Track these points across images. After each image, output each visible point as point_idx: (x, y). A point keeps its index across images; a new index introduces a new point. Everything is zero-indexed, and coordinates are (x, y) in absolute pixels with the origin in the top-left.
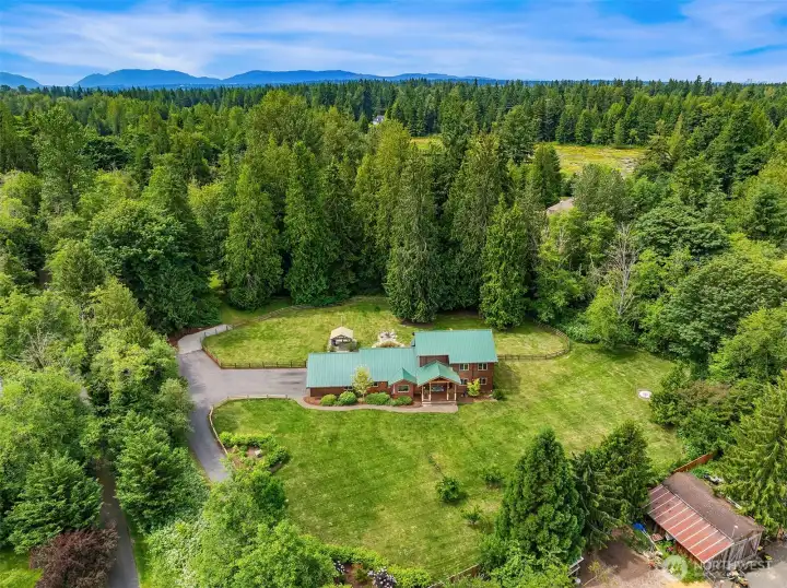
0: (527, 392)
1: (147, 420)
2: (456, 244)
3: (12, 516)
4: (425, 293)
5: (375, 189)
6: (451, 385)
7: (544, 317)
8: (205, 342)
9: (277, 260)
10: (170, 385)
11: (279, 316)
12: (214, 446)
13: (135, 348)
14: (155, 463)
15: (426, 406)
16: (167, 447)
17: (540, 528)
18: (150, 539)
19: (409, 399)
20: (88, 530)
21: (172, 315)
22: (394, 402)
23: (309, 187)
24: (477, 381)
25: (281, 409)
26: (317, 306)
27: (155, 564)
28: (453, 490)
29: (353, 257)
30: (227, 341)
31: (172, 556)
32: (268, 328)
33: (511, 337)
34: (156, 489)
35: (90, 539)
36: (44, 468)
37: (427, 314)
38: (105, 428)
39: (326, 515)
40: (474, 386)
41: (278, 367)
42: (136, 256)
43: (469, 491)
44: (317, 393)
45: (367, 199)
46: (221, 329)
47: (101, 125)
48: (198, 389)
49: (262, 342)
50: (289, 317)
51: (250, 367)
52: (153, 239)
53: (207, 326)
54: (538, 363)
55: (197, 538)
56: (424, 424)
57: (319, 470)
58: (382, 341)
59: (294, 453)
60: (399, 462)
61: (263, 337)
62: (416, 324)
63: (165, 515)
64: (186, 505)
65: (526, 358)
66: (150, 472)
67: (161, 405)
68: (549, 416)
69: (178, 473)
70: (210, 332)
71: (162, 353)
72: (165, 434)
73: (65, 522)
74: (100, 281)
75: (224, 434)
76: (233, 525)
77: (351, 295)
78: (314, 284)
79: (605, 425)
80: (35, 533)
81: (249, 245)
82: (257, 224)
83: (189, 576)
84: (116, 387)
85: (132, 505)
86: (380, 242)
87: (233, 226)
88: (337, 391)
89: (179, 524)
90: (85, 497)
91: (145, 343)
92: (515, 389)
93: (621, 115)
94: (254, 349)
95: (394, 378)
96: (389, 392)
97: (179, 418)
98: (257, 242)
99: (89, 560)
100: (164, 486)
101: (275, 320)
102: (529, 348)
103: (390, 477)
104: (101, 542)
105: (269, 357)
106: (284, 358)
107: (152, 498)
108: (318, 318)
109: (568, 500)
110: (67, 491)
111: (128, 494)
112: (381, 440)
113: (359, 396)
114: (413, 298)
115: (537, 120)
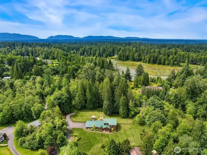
0: (122, 131)
1: (61, 131)
2: (115, 101)
3: (44, 143)
4: (109, 110)
5: (102, 89)
6: (108, 129)
7: (130, 116)
8: (71, 117)
9: (84, 101)
10: (65, 126)
11: (84, 112)
12: (70, 136)
13: (60, 120)
14: (62, 138)
15: (104, 132)
16: (64, 136)
17: (110, 152)
18: (60, 149)
19: (101, 130)
20: (53, 146)
21: (66, 111)
22: (99, 130)
23: (90, 89)
24: (113, 128)
25: (81, 130)
26: (91, 110)
27: (61, 152)
28: (103, 146)
29: (98, 101)
30: (74, 116)
31: (63, 151)
32: (82, 114)
33: (124, 119)
34: (62, 142)
35: (54, 147)
36: (49, 137)
37: (109, 114)
38: (55, 132)
39: (84, 148)
40: (112, 129)
41: (82, 122)
42: (61, 102)
43: (106, 146)
44: (87, 128)
45: (101, 91)
46: (73, 114)
47: (53, 56)
48: (69, 126)
49: (80, 117)
50: (85, 112)
51: (77, 122)
52: (64, 99)
53: (71, 113)
54: (126, 125)
55: (67, 149)
56: (103, 135)
57: (85, 141)
58: (100, 119)
59: (82, 138)
60: (97, 141)
61: (80, 116)
62: (107, 115)
63: (63, 145)
64: (65, 144)
65: (124, 124)
66: (61, 139)
67: (63, 129)
68: (123, 135)
69: (65, 140)
70: (72, 114)
71: (64, 121)
72: (63, 134)
73: (51, 145)
74: (55, 106)
75: (72, 134)
76: (71, 147)
77: (97, 108)
78: (90, 106)
79: (132, 138)
80: (47, 146)
81: (79, 99)
82: (81, 96)
83: (65, 153)
84: (57, 126)
85: (59, 143)
86: (103, 99)
87: (77, 96)
88: (90, 128)
89: (64, 147)
90: (53, 142)
91: (62, 119)
92: (120, 130)
93: (173, 58)
94: (79, 118)
95: (99, 127)
96: (99, 129)
97: (65, 131)
98: (81, 98)
99: (53, 150)
100: (63, 141)
101: (83, 112)
102: (126, 122)
103: (95, 143)
104: (55, 148)
105: (81, 120)
106: (83, 121)
107: (61, 143)
108: (91, 113)
109: (114, 148)
110: (51, 141)
111: (58, 142)
112: (95, 137)
113: (94, 129)
114: (107, 111)
115: (152, 59)
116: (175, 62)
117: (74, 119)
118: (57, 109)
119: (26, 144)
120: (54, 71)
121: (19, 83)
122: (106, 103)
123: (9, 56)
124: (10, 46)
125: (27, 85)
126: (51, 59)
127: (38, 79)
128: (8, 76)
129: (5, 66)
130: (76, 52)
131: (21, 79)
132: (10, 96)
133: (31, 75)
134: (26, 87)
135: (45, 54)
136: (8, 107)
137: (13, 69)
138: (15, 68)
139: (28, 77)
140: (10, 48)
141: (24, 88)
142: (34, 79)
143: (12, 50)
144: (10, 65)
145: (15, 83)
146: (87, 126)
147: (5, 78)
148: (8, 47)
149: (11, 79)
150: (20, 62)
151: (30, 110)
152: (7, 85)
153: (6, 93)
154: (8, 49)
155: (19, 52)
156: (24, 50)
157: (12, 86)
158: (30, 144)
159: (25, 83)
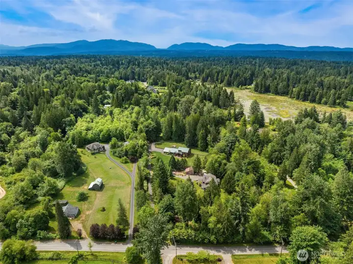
6: (180, 154)
7: (207, 150)
9: (170, 133)
15: (177, 157)
19: (175, 155)
24: (184, 154)
25: (159, 153)
30: (159, 144)
42: (148, 129)
49: (162, 145)
51: (160, 148)
52: (151, 128)
70: (157, 143)
75: (151, 154)
78: (175, 138)
80: (129, 155)
82: (167, 127)
88: (167, 153)
90: (134, 154)
93: (336, 94)
95: (174, 152)
96: (173, 154)
111: (138, 155)
113: (169, 154)
115: (302, 93)
116: (338, 101)
117: (157, 146)
118: (144, 134)
119: (117, 154)
120: (155, 102)
121: (117, 111)
122: (187, 136)
123: (111, 81)
124: (113, 65)
125: (124, 114)
126: (161, 86)
127: (136, 109)
128: (109, 104)
129: (106, 93)
130: (198, 75)
131: (120, 108)
132: (109, 121)
133: (131, 104)
134: (123, 116)
135: (154, 79)
136: (108, 129)
137: (113, 97)
138: (115, 96)
139: (127, 106)
140: (113, 68)
141: (121, 116)
142: (133, 109)
143: (115, 70)
144: (112, 92)
145: (114, 111)
146: (164, 151)
147: (105, 106)
148: (111, 67)
149: (111, 107)
150: (121, 90)
151: (123, 134)
152: (107, 112)
153: (106, 118)
154: (110, 69)
155: (123, 74)
156: (129, 71)
157: (111, 113)
158: (119, 153)
159: (122, 111)
